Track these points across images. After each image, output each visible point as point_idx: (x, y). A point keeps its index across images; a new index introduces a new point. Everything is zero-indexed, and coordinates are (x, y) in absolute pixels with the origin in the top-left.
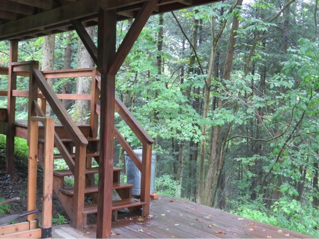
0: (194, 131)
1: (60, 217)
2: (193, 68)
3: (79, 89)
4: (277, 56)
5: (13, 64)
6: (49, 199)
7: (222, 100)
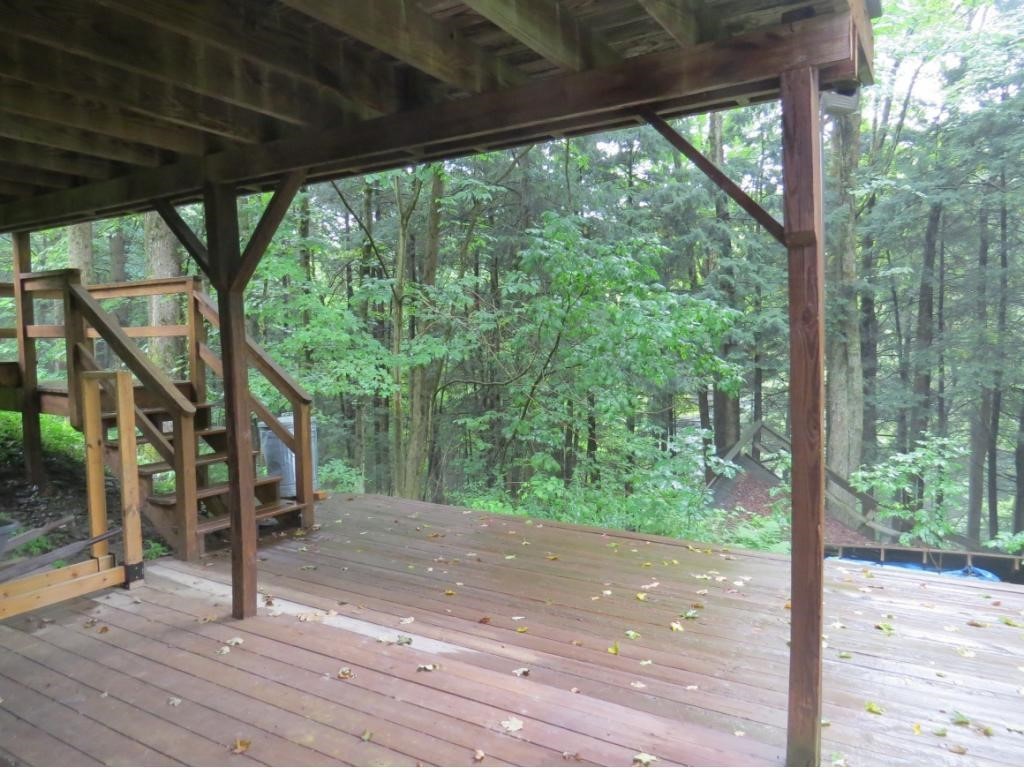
0: (380, 378)
1: (153, 545)
2: (369, 267)
3: (155, 317)
4: (513, 239)
5: (24, 276)
6: (134, 513)
7: (424, 320)
